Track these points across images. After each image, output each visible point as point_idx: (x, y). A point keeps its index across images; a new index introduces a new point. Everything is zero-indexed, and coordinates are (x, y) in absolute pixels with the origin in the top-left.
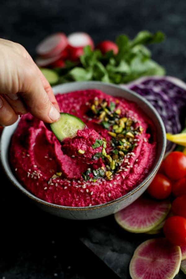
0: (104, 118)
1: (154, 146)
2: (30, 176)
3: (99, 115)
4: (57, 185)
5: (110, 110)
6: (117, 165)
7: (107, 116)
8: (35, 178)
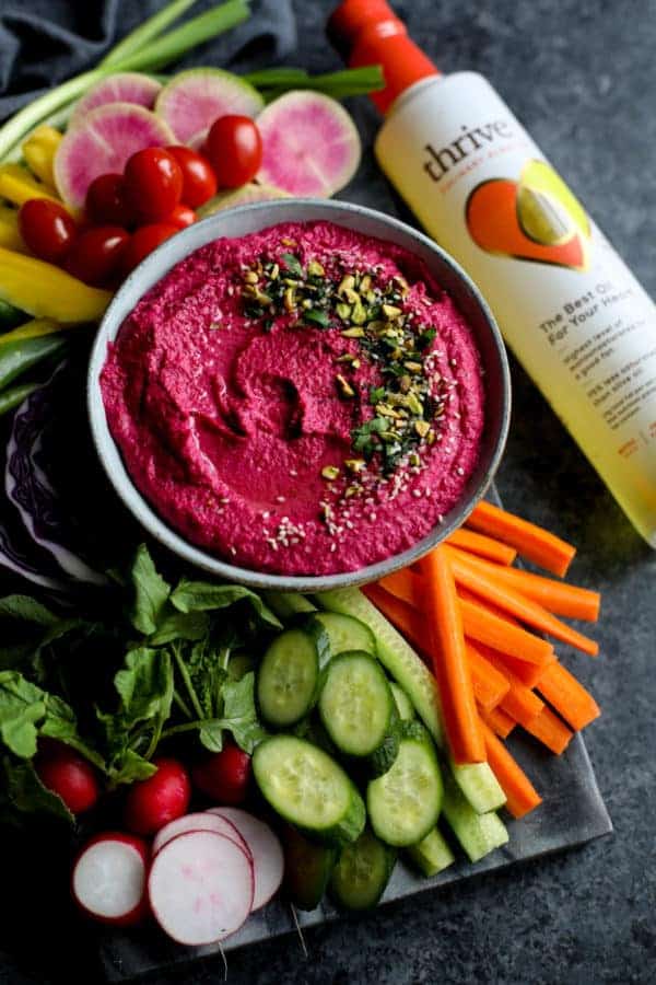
0: (299, 304)
1: (448, 302)
2: (280, 543)
3: (280, 302)
4: (350, 525)
5: (296, 277)
6: (422, 398)
7: (298, 291)
8: (295, 540)
